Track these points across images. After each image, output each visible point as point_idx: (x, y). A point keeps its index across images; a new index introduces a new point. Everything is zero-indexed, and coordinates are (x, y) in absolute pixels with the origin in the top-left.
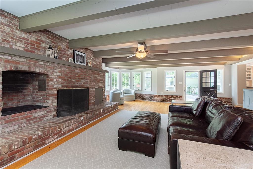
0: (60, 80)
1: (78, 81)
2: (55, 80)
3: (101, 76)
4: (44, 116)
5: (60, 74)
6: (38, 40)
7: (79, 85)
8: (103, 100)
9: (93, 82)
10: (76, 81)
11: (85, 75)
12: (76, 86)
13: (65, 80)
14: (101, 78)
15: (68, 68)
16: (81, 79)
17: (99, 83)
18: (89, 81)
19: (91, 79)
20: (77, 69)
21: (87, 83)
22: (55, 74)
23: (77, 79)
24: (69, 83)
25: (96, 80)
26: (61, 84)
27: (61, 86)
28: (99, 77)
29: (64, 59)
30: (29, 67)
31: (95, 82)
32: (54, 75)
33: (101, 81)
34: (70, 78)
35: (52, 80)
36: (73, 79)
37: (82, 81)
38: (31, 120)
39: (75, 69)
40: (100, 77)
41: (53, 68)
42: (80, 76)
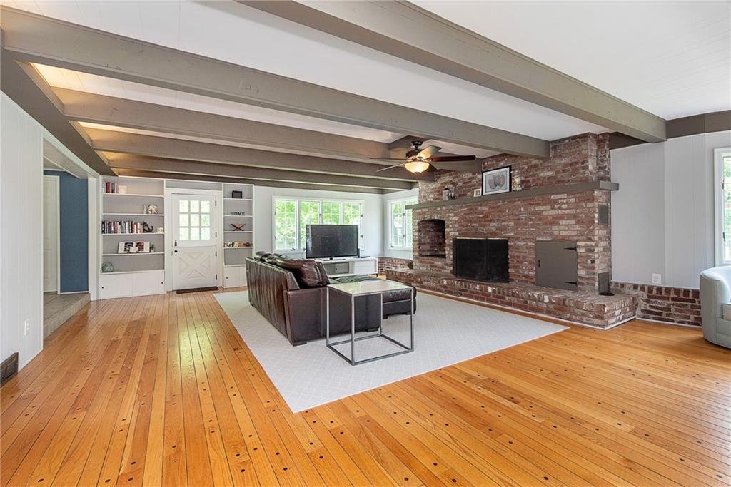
0: (456, 225)
1: (484, 226)
2: (451, 226)
3: (564, 206)
4: (443, 268)
5: (456, 218)
6: (442, 184)
7: (486, 233)
8: (579, 280)
9: (526, 224)
10: (480, 226)
11: (501, 212)
12: (480, 234)
13: (463, 226)
14: (567, 212)
15: (466, 207)
16: (491, 221)
17: (554, 228)
18: (512, 224)
19: (518, 219)
20: (481, 205)
21: (505, 229)
22: (450, 219)
23: (481, 221)
24: (468, 230)
25: (540, 219)
26: (458, 231)
27: (457, 233)
28: (553, 209)
29: (469, 194)
30: (431, 216)
31: (532, 226)
32: (449, 221)
33: (563, 222)
34: (470, 222)
35: (448, 227)
36: (474, 223)
37: (492, 224)
38: (433, 266)
39: (478, 205)
40: (560, 208)
41: (449, 212)
42: (487, 217)
